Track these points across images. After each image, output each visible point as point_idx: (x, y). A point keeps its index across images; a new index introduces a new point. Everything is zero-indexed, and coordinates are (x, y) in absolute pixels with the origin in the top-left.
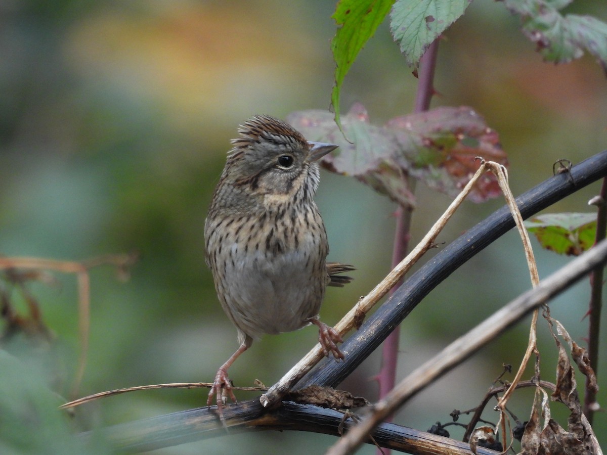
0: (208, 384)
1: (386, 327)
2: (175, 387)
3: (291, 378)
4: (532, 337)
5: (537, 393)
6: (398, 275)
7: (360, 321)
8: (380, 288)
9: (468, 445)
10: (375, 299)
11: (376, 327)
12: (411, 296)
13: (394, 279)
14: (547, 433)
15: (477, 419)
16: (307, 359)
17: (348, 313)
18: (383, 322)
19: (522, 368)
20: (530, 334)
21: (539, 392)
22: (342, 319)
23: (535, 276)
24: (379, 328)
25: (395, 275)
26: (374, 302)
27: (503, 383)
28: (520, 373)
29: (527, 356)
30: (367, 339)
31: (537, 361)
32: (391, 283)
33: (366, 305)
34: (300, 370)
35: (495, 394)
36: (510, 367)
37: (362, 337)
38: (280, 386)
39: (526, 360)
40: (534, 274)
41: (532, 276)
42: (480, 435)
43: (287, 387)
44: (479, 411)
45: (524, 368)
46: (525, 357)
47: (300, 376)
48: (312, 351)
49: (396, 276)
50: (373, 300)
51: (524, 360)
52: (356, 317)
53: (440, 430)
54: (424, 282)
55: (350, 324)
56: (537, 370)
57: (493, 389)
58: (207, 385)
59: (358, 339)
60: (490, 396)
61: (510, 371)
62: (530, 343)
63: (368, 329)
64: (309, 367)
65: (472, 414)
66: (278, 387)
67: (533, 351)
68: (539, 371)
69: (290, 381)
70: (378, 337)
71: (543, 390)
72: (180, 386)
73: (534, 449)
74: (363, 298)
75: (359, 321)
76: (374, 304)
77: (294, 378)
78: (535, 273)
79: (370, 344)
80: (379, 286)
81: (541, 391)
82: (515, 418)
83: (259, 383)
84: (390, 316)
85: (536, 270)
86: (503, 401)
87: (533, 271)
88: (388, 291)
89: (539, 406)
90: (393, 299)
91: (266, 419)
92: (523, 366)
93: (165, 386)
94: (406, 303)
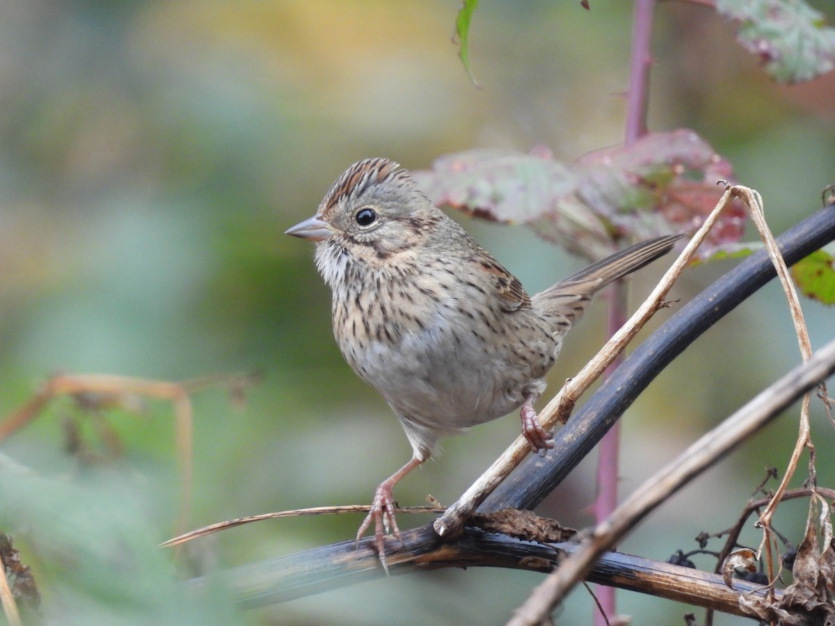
0: (364, 506)
1: (603, 421)
2: (317, 513)
3: (476, 495)
4: (803, 425)
5: (813, 502)
6: (617, 346)
7: (567, 412)
8: (593, 366)
9: (721, 578)
10: (586, 381)
11: (589, 421)
12: (635, 378)
13: (611, 353)
14: (828, 557)
15: (732, 544)
16: (496, 468)
17: (550, 403)
18: (599, 414)
19: (792, 468)
20: (801, 421)
21: (815, 501)
22: (543, 411)
23: (805, 341)
24: (593, 423)
25: (613, 347)
26: (585, 385)
27: (766, 493)
28: (788, 476)
29: (797, 451)
30: (577, 439)
31: (812, 458)
32: (607, 358)
33: (575, 389)
34: (488, 483)
35: (757, 509)
36: (776, 470)
37: (570, 436)
38: (460, 506)
39: (796, 456)
40: (803, 339)
41: (800, 341)
42: (736, 562)
43: (471, 508)
44: (735, 532)
45: (794, 467)
46: (795, 453)
47: (487, 492)
48: (502, 456)
49: (615, 349)
50: (584, 383)
51: (793, 456)
52: (561, 407)
53: (682, 560)
54: (653, 358)
55: (553, 416)
56: (812, 470)
57: (754, 501)
58: (362, 508)
59: (565, 439)
60: (749, 512)
61: (775, 476)
62: (802, 433)
63: (578, 425)
64: (500, 479)
65: (726, 538)
66: (458, 508)
67: (805, 445)
68: (815, 471)
69: (474, 499)
70: (592, 434)
71: (821, 498)
72: (324, 511)
73: (811, 579)
74: (571, 380)
75: (565, 412)
76: (586, 388)
77: (480, 495)
78: (805, 337)
79: (581, 445)
80: (591, 362)
81: (818, 499)
82: (784, 541)
83: (432, 500)
84: (607, 406)
85: (805, 333)
86: (766, 515)
87: (802, 334)
88: (604, 369)
89: (816, 520)
90: (610, 382)
91: (443, 552)
92: (793, 465)
93: (303, 513)
94: (627, 388)
